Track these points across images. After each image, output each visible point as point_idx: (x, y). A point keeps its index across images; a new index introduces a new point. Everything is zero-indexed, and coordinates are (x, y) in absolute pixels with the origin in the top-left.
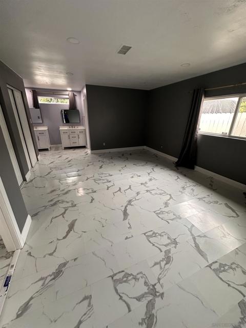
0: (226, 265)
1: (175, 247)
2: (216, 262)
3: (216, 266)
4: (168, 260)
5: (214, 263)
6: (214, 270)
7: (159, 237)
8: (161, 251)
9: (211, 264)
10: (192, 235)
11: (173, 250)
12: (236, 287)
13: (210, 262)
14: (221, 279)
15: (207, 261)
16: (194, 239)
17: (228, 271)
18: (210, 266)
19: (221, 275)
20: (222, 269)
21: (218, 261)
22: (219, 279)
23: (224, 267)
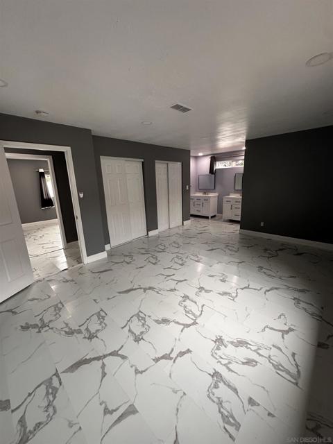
0: (54, 397)
1: (85, 338)
2: (60, 384)
3: (55, 382)
4: (71, 333)
5: (60, 380)
6: (51, 379)
7: (99, 322)
8: (80, 326)
9: (58, 377)
10: (105, 356)
11: (80, 336)
12: (25, 405)
13: (62, 376)
14: (39, 386)
15: (64, 372)
16: (98, 358)
17: (46, 399)
18: (56, 374)
19: (43, 387)
20: (50, 391)
21: (61, 387)
22: (39, 383)
23: (52, 393)
